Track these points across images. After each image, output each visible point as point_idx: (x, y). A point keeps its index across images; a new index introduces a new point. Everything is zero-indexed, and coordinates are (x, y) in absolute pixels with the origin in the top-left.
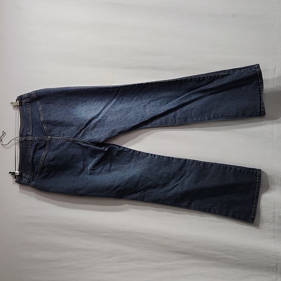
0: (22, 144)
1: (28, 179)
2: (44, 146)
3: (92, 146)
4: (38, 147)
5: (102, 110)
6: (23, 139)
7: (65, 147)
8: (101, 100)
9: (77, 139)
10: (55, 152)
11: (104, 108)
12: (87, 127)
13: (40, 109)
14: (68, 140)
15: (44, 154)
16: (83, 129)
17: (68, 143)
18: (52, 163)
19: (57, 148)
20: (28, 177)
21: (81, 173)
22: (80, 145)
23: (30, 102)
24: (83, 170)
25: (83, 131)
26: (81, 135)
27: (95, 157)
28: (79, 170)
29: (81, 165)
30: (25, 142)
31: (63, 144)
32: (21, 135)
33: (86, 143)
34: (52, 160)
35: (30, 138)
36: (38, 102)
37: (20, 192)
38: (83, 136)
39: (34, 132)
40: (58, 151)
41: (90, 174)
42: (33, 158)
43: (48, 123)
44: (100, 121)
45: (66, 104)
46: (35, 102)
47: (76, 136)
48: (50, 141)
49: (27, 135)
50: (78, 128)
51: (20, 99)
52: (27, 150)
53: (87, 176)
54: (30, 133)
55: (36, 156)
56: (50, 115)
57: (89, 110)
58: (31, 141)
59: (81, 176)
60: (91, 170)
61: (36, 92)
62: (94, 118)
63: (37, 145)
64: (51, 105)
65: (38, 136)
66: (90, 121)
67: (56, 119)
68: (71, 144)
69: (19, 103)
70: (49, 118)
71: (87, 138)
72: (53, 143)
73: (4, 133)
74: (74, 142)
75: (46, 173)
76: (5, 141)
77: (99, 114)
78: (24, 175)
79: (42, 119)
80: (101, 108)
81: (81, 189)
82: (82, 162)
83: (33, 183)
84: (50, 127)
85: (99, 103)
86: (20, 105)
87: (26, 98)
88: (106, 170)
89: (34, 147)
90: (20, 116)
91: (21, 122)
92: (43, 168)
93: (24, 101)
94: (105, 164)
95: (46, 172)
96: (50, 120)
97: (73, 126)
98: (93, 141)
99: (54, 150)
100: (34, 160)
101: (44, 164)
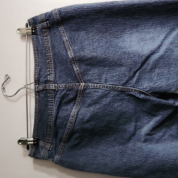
0: (39, 96)
1: (49, 151)
2: (74, 99)
3: (155, 99)
4: (65, 100)
5: (164, 40)
6: (41, 88)
7: (108, 99)
8: (162, 24)
9: (128, 87)
10: (92, 109)
11: (166, 37)
12: (143, 68)
13: (65, 38)
14: (114, 89)
15: (74, 111)
16: (138, 70)
17: (113, 93)
18: (87, 126)
19: (95, 103)
20: (48, 146)
21: (129, 139)
22: (134, 96)
23: (49, 28)
24: (134, 134)
25: (137, 74)
26: (135, 79)
27: (155, 116)
28: (128, 135)
29: (131, 127)
30: (44, 92)
31: (105, 96)
32: (37, 82)
33: (143, 93)
34: (88, 121)
35: (52, 86)
36: (61, 29)
37: (35, 169)
38: (138, 81)
39: (57, 76)
40: (98, 107)
41: (145, 141)
42: (57, 117)
43: (80, 60)
44: (162, 57)
45: (106, 31)
46: (58, 28)
47: (127, 82)
48: (84, 90)
49: (47, 82)
50: (131, 69)
51: (33, 22)
52: (47, 105)
53: (139, 144)
54: (51, 78)
55: (62, 114)
56: (82, 48)
57: (142, 40)
58: (54, 90)
59: (130, 145)
60: (148, 135)
61: (60, 11)
62: (153, 53)
63: (63, 98)
64: (82, 33)
65: (64, 82)
66: (148, 57)
67: (94, 54)
68: (118, 95)
69: (32, 29)
70: (82, 54)
71: (146, 85)
72: (89, 93)
73: (8, 78)
74: (122, 92)
75: (77, 141)
76: (11, 90)
77: (159, 47)
78: (41, 143)
79: (71, 54)
80: (162, 37)
81: (137, 168)
82: (134, 124)
83: (57, 157)
84: (84, 67)
85: (159, 29)
86: (33, 34)
87: (43, 21)
88: (171, 135)
89: (57, 99)
90: (34, 50)
91: (35, 60)
92: (72, 133)
93: (39, 26)
94: (169, 126)
95: (77, 139)
96: (84, 56)
97: (121, 65)
98: (157, 90)
99: (90, 105)
100: (59, 121)
101: (74, 128)
